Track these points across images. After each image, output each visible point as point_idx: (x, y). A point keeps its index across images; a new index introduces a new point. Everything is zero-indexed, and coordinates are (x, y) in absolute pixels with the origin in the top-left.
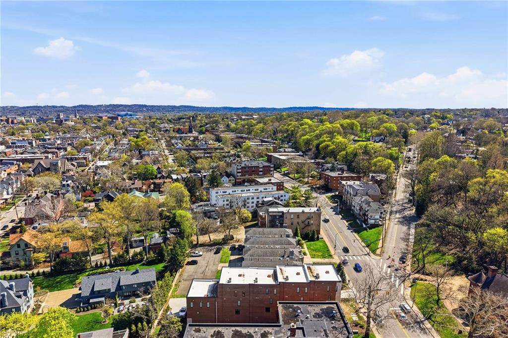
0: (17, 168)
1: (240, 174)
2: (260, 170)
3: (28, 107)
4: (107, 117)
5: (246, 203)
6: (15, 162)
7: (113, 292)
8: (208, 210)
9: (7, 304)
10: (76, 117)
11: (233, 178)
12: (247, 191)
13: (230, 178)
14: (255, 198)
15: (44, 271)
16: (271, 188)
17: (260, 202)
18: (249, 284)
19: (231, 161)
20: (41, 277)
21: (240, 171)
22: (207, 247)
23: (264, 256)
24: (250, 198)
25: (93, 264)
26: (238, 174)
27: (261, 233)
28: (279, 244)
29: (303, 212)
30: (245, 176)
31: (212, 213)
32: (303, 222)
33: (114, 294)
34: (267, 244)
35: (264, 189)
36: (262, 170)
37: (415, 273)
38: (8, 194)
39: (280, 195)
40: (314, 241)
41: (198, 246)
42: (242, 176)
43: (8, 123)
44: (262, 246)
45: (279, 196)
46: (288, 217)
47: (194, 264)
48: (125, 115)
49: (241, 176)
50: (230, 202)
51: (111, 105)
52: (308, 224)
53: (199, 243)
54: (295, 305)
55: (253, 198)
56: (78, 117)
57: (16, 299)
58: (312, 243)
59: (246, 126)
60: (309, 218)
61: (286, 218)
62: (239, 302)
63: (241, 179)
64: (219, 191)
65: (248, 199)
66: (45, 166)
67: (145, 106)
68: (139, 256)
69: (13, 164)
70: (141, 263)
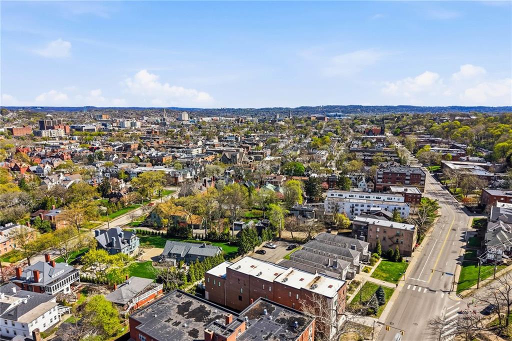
0: (214, 157)
1: (381, 180)
2: (407, 178)
3: (261, 109)
4: (315, 118)
5: (354, 210)
6: (214, 153)
7: (182, 258)
8: (305, 209)
9: (115, 245)
10: (289, 118)
11: (372, 184)
12: (366, 197)
13: (368, 184)
14: (366, 206)
15: (163, 233)
16: (396, 198)
17: (365, 211)
18: (250, 275)
19: (388, 166)
20: (160, 237)
21: (381, 176)
22: (286, 243)
23: (308, 260)
24: (360, 205)
25: (194, 235)
26: (379, 180)
27: (330, 239)
28: (338, 254)
29: (391, 227)
30: (387, 183)
31: (307, 212)
32: (389, 238)
33: (183, 259)
34: (325, 251)
35: (388, 199)
36: (409, 178)
37: (489, 330)
38: (191, 175)
39: (397, 207)
40: (395, 261)
41: (279, 239)
42: (383, 182)
43: (238, 122)
44: (320, 251)
45: (395, 208)
46: (373, 230)
47: (261, 254)
48: (335, 116)
49: (381, 182)
50: (336, 206)
51: (328, 106)
52: (397, 241)
53: (282, 237)
54: (273, 306)
55: (362, 206)
56: (291, 118)
57: (121, 243)
58: (390, 263)
59: (447, 129)
60: (398, 235)
61: (371, 230)
62: (242, 290)
63: (381, 185)
64: (335, 194)
65: (357, 205)
66: (228, 157)
67: (360, 107)
68: (226, 237)
69: (212, 154)
70: (227, 243)
